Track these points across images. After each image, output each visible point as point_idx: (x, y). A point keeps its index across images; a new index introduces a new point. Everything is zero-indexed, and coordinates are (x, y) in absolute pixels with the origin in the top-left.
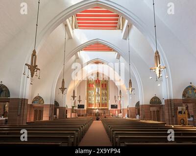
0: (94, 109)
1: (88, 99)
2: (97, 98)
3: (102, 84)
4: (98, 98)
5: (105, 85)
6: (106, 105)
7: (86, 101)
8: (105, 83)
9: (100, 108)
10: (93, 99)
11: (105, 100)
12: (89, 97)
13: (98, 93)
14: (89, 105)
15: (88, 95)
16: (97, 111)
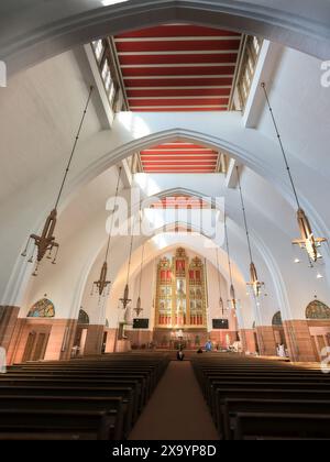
0: (171, 330)
1: (158, 306)
2: (179, 304)
3: (191, 273)
4: (182, 304)
5: (198, 273)
6: (200, 319)
7: (153, 309)
8: (196, 269)
9: (187, 327)
10: (170, 306)
11: (199, 306)
12: (162, 301)
13: (181, 291)
14: (161, 318)
15: (159, 295)
16: (180, 334)
